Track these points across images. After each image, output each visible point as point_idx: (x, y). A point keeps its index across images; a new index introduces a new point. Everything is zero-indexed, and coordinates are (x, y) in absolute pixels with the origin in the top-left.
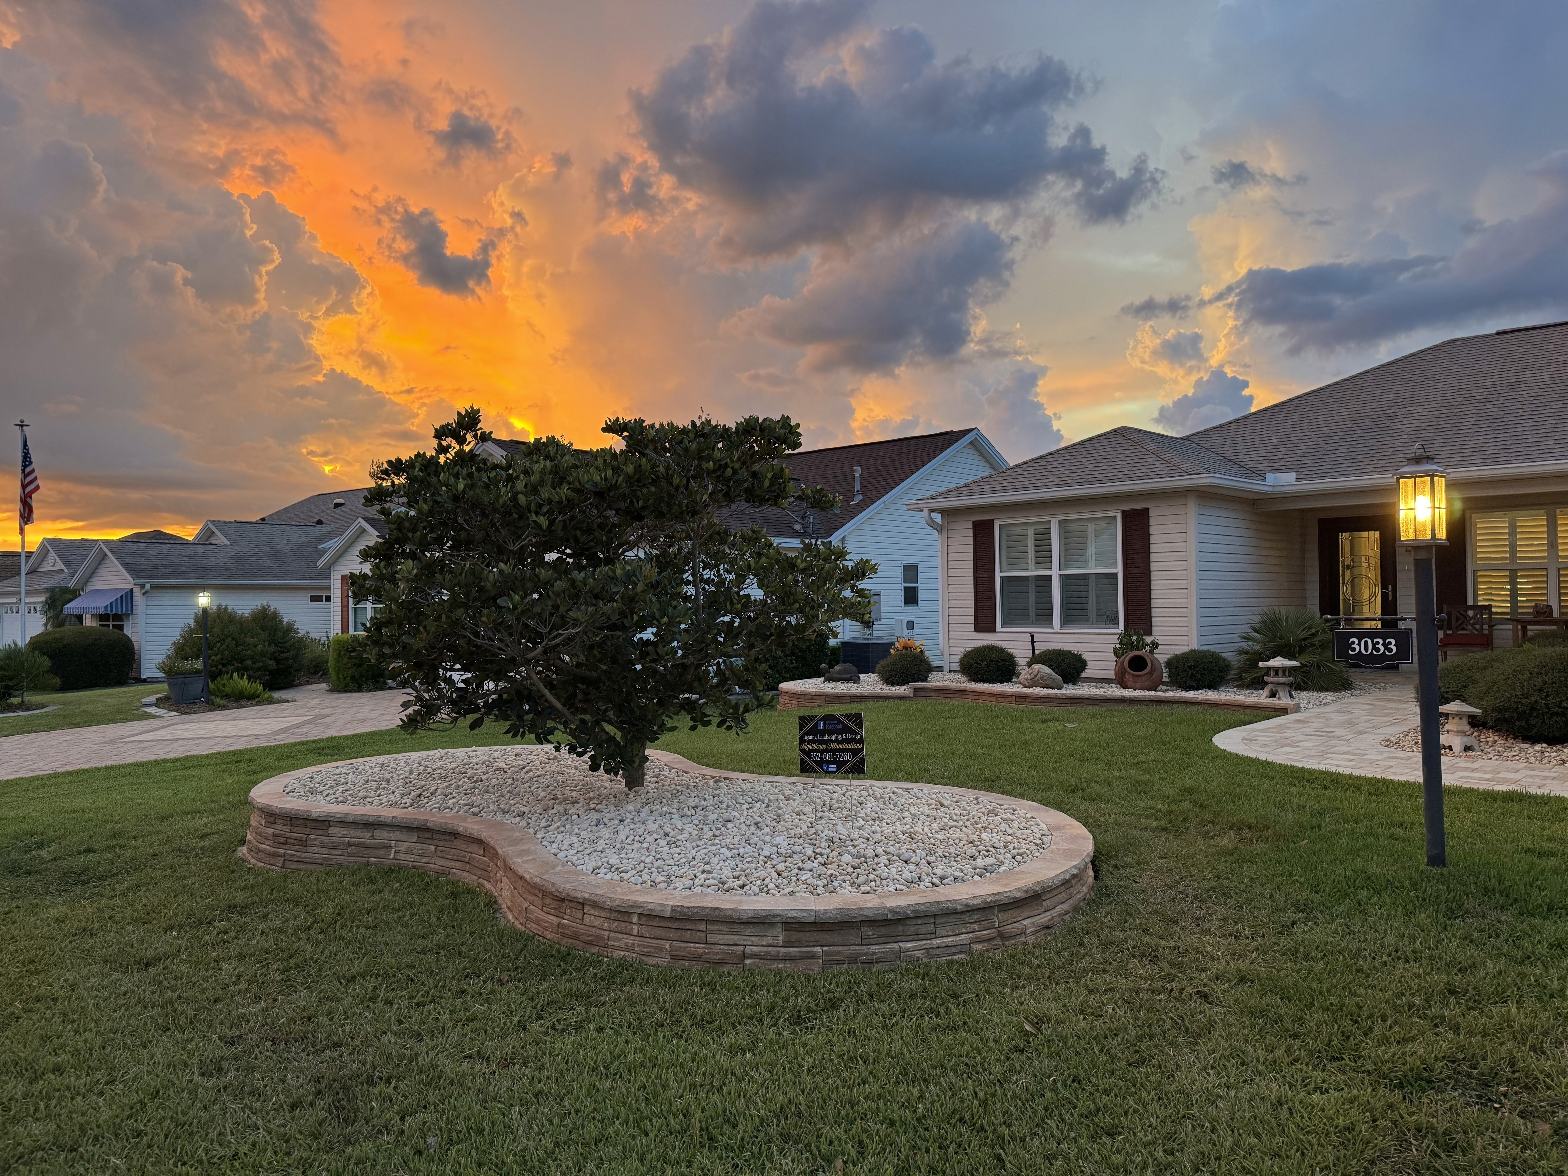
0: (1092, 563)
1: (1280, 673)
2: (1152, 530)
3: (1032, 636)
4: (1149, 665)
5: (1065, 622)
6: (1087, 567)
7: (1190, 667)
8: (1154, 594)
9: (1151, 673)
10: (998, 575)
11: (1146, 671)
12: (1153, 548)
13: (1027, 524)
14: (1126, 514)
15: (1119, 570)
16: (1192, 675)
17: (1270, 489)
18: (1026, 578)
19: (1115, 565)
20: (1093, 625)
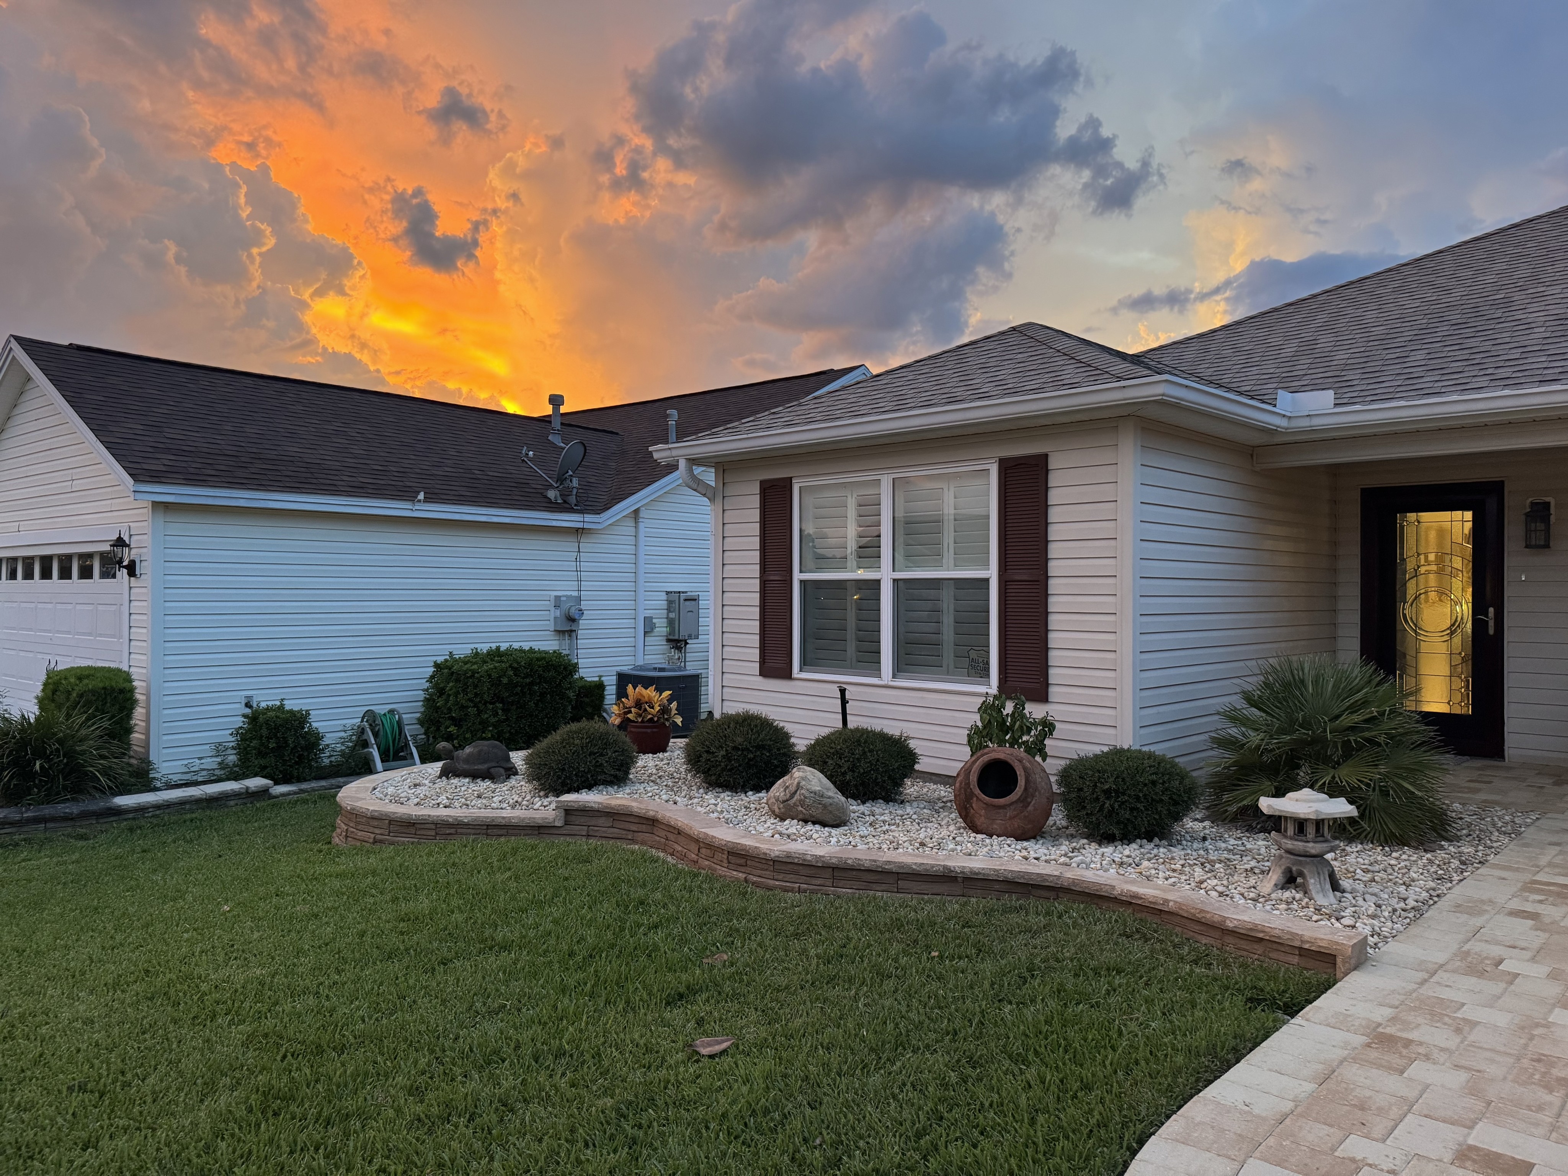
0: (949, 556)
1: (1311, 830)
2: (1054, 497)
3: (843, 692)
4: (1021, 782)
5: (899, 669)
6: (939, 565)
7: (1108, 792)
8: (1054, 621)
9: (1024, 801)
10: (797, 576)
11: (1013, 797)
12: (1054, 532)
13: (844, 485)
14: (1007, 468)
15: (992, 573)
16: (1112, 811)
17: (1284, 423)
18: (840, 585)
19: (986, 565)
20: (949, 674)
